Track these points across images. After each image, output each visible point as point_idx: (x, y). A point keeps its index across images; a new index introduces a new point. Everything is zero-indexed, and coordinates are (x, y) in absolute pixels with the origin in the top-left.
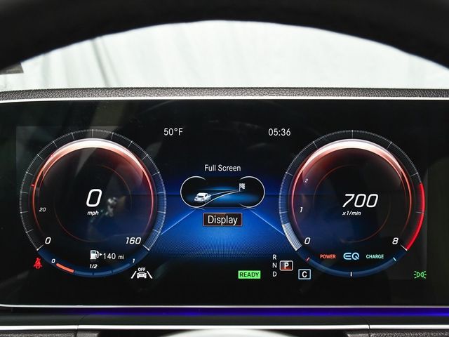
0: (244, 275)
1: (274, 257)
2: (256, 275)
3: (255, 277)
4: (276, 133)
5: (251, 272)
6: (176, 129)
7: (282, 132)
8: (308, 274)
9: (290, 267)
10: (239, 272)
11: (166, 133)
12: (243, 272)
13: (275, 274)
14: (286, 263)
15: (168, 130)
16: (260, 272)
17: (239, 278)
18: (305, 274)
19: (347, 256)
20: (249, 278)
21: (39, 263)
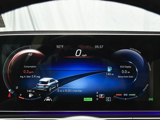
0: (86, 99)
1: (97, 93)
2: (91, 99)
3: (90, 100)
4: (98, 47)
5: (89, 98)
6: (61, 46)
7: (100, 47)
8: (110, 99)
9: (103, 96)
10: (84, 98)
11: (57, 47)
12: (86, 98)
13: (97, 99)
14: (102, 95)
15: (58, 46)
16: (92, 98)
17: (84, 100)
18: (108, 99)
19: (124, 95)
20: (88, 100)
21: (10, 95)
